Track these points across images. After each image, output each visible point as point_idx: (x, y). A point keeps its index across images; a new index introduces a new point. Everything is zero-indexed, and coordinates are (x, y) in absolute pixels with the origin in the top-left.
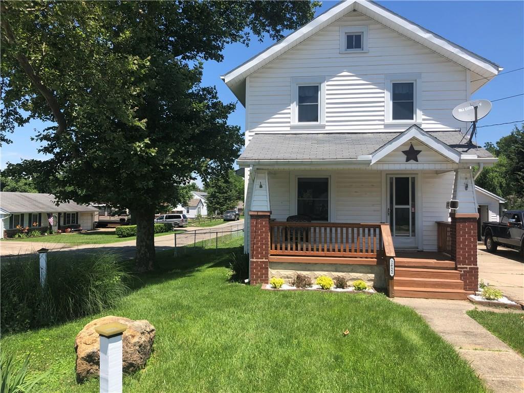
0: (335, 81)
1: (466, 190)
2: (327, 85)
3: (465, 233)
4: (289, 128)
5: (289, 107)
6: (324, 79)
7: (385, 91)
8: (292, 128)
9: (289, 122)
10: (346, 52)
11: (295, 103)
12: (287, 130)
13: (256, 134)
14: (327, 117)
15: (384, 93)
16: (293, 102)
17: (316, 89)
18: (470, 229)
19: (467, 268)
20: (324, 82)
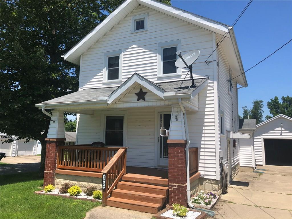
0: (129, 51)
1: (177, 120)
2: (123, 55)
3: (174, 156)
4: (102, 84)
5: (102, 71)
6: (121, 51)
7: (158, 55)
8: (104, 84)
9: (102, 81)
10: (135, 32)
11: (105, 68)
12: (101, 85)
13: (84, 89)
14: (123, 75)
15: (157, 56)
16: (104, 68)
17: (117, 58)
18: (178, 153)
19: (175, 186)
20: (121, 53)
